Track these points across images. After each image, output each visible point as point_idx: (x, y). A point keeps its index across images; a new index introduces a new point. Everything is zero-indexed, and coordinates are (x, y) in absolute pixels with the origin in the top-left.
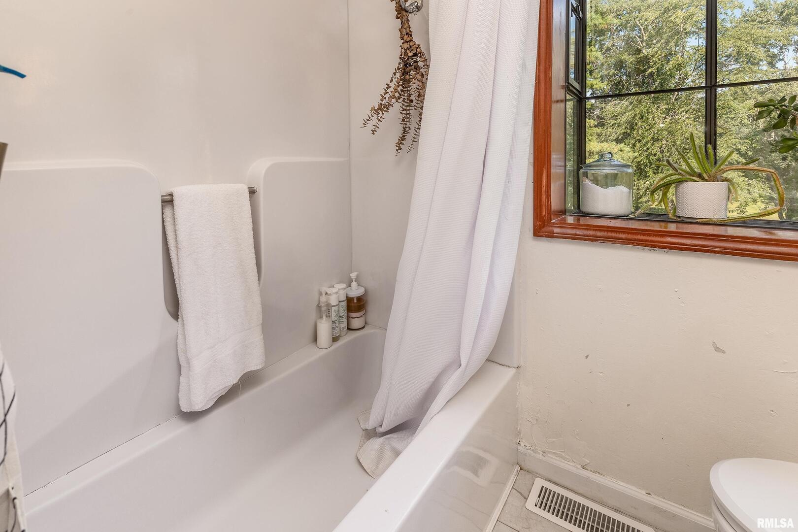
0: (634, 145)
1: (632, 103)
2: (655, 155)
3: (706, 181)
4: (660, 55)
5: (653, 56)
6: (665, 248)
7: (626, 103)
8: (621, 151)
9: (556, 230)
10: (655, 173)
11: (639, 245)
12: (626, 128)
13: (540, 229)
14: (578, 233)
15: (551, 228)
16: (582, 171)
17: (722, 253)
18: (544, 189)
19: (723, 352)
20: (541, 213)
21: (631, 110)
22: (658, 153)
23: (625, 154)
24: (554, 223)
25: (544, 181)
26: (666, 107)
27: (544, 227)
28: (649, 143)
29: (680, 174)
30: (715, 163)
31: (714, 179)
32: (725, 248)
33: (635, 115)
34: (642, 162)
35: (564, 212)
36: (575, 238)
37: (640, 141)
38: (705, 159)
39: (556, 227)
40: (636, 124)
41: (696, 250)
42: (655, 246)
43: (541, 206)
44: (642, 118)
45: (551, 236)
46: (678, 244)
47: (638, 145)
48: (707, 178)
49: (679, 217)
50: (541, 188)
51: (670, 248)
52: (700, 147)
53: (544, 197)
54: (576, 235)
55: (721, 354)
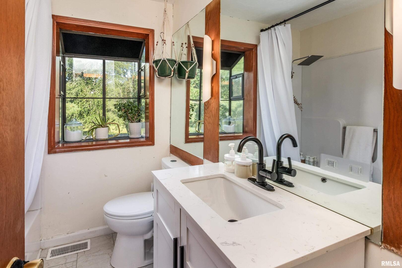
0: (78, 103)
1: (78, 84)
2: (87, 108)
3: (103, 127)
4: (89, 65)
5: (86, 64)
6: (93, 150)
7: (75, 83)
8: (74, 107)
9: (57, 150)
10: (87, 116)
11: (85, 150)
12: (75, 95)
13: (51, 151)
14: (66, 150)
15: (55, 150)
16: (65, 126)
17: (106, 149)
18: (52, 135)
19: (107, 176)
20: (51, 144)
21: (77, 87)
22: (88, 107)
23: (75, 108)
24: (56, 148)
25: (52, 132)
26: (91, 87)
27: (52, 150)
28: (85, 103)
29: (96, 125)
30: (105, 122)
31: (105, 127)
32: (107, 147)
33: (79, 90)
34: (82, 111)
35: (59, 142)
36: (65, 152)
37: (81, 101)
38: (103, 120)
39: (57, 149)
40: (79, 93)
41: (100, 149)
42: (90, 150)
43: (51, 142)
44: (82, 91)
45: (55, 152)
46: (96, 148)
47: (80, 103)
48: (103, 126)
49: (96, 139)
50: (51, 135)
51: (94, 150)
52: (101, 117)
53: (52, 138)
54: (65, 150)
55: (106, 177)
